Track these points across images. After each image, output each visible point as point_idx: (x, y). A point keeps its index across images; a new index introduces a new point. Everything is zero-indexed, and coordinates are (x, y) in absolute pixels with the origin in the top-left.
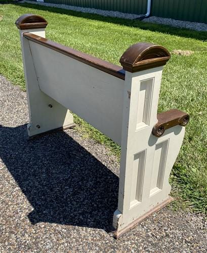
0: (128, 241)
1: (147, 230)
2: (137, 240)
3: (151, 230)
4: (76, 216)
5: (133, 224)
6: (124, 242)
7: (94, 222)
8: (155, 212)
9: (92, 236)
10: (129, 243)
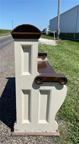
0: (15, 140)
1: (30, 141)
2: (20, 142)
3: (31, 142)
4: (6, 118)
5: (24, 134)
6: (13, 139)
7: (11, 124)
8: (42, 135)
9: (4, 129)
10: (15, 141)
